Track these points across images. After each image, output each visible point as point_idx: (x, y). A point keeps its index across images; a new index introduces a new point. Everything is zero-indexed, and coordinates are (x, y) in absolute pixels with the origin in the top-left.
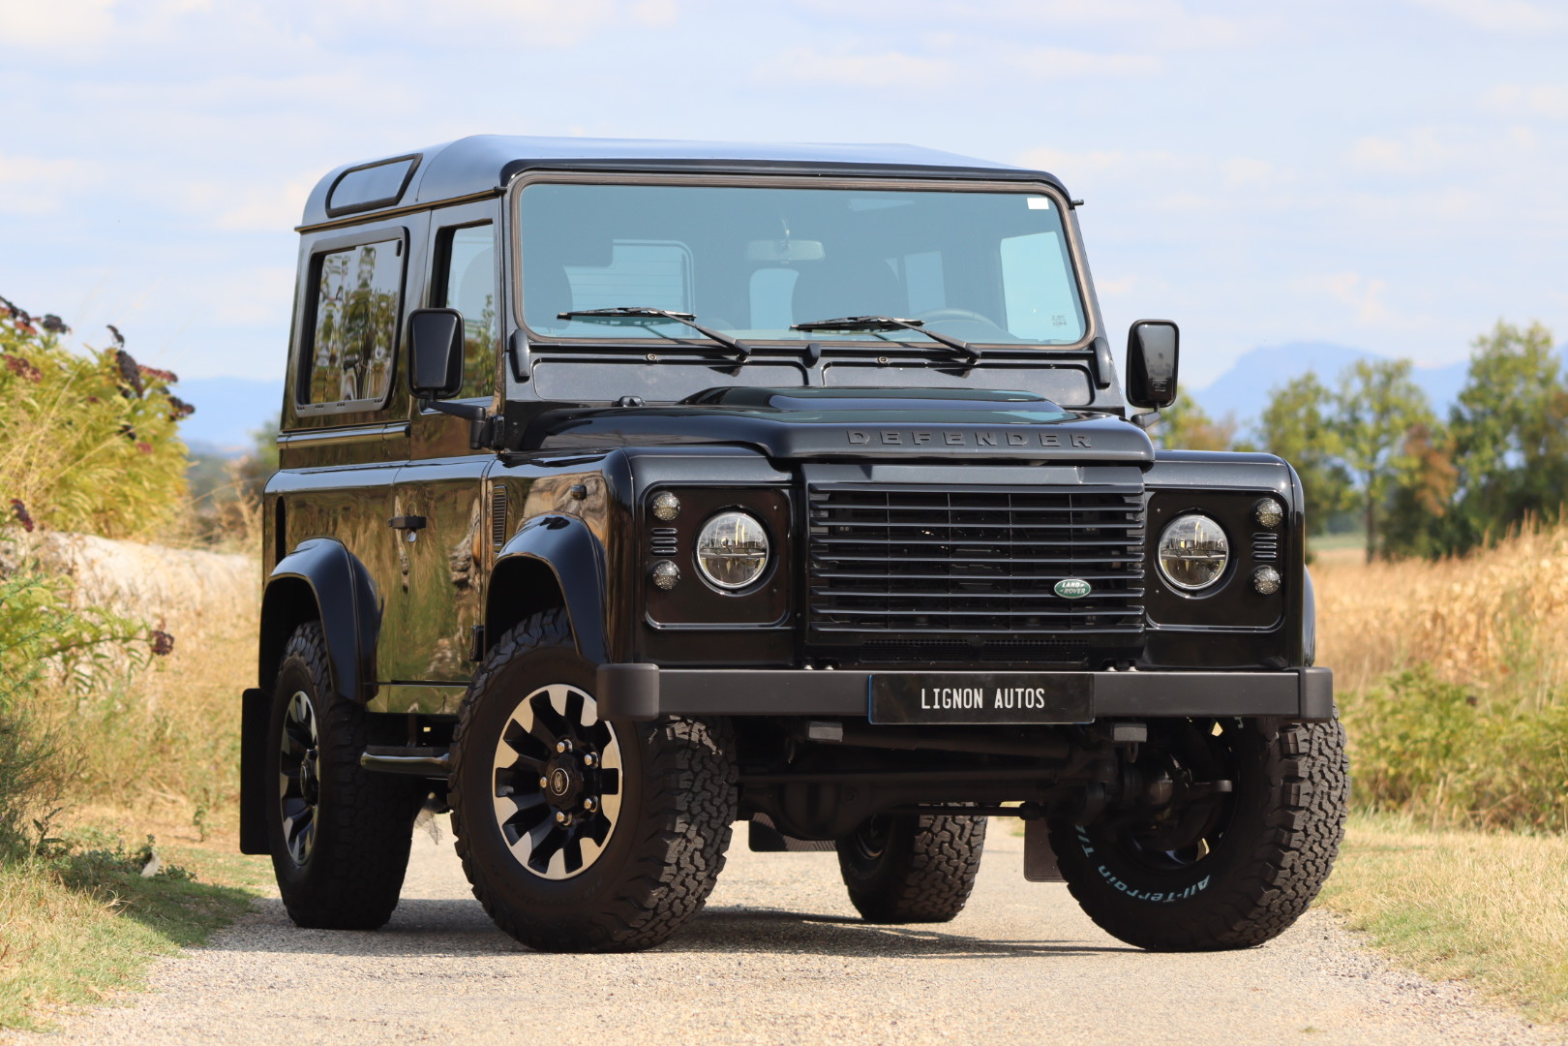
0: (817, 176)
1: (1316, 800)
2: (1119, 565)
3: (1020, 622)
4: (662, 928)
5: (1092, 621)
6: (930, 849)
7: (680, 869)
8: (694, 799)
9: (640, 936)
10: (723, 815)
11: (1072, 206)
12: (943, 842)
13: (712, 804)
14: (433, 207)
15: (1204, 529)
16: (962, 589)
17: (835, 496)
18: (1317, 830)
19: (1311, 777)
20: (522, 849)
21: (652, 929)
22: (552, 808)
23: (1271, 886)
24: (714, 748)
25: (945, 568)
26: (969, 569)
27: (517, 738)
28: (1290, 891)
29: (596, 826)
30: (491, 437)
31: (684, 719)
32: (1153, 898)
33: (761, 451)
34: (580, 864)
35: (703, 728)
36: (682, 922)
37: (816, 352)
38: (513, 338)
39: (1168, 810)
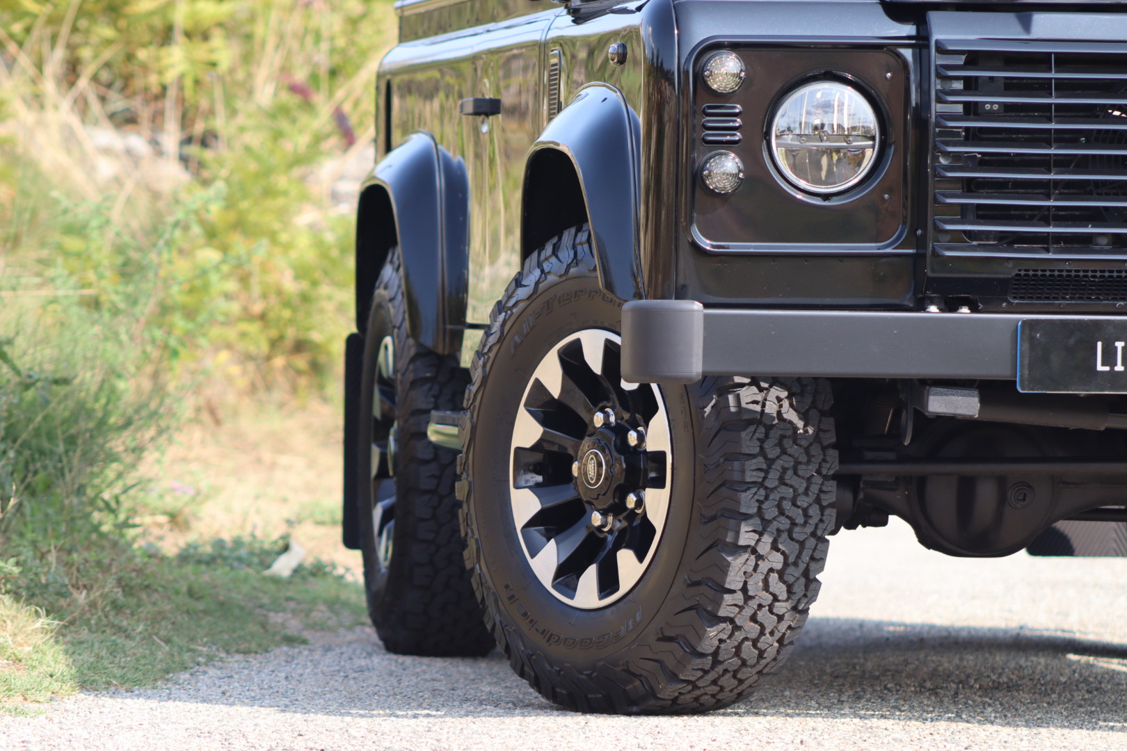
4: (727, 681)
7: (748, 598)
8: (767, 497)
9: (698, 693)
10: (813, 521)
13: (794, 504)
17: (975, 58)
20: (545, 563)
21: (714, 682)
22: (585, 506)
24: (800, 424)
27: (543, 406)
29: (640, 534)
31: (755, 382)
34: (616, 588)
35: (784, 394)
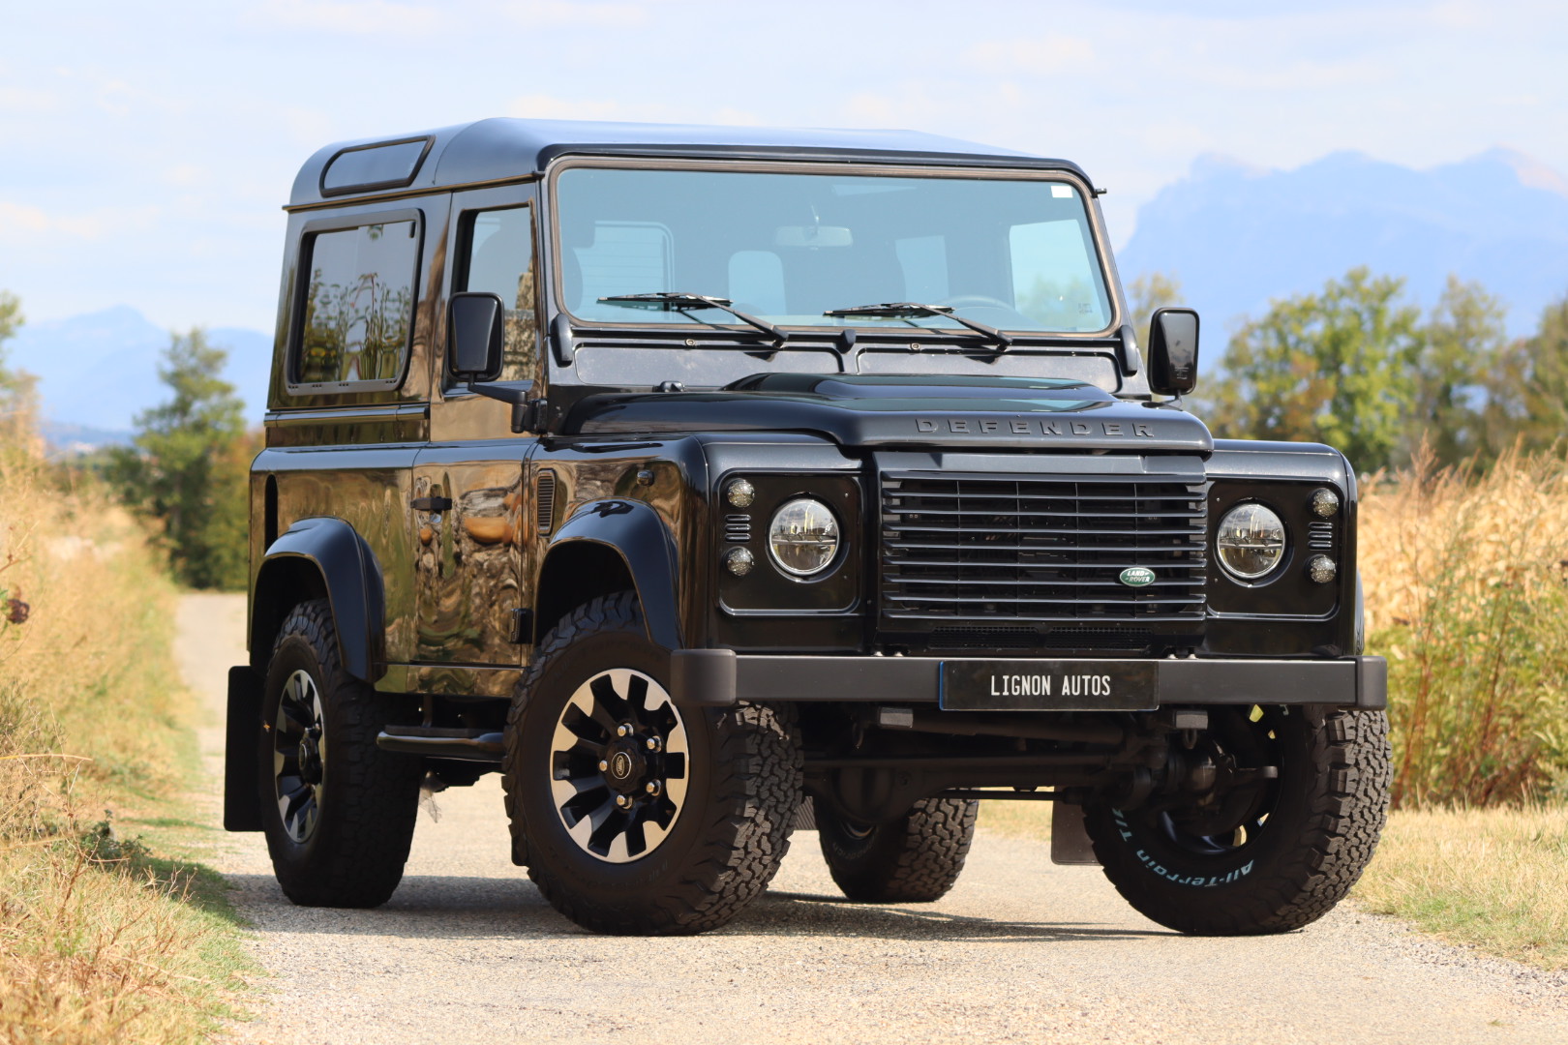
0: (847, 162)
1: (1362, 787)
2: (1180, 554)
3: (1086, 609)
4: (725, 912)
5: (1153, 609)
6: (924, 829)
7: (747, 853)
8: (762, 784)
9: (704, 919)
10: (790, 800)
11: (1095, 194)
12: (937, 823)
13: (779, 789)
14: (453, 190)
15: (1260, 518)
16: (1029, 577)
17: (907, 484)
18: (1362, 816)
19: (1357, 764)
20: (582, 833)
21: (716, 912)
22: (612, 792)
23: (1316, 872)
24: (782, 733)
25: (1013, 556)
26: (1037, 557)
27: (577, 722)
28: (1334, 877)
29: (661, 810)
30: (533, 421)
31: (752, 705)
32: (1194, 883)
33: (831, 439)
34: (643, 847)
35: (771, 713)
36: (745, 905)
37: (850, 338)
38: (555, 322)
39: (1211, 796)
